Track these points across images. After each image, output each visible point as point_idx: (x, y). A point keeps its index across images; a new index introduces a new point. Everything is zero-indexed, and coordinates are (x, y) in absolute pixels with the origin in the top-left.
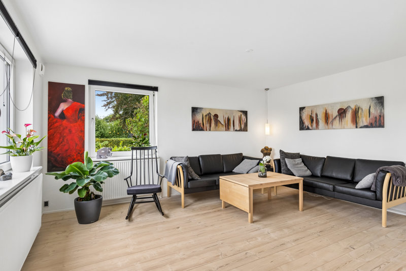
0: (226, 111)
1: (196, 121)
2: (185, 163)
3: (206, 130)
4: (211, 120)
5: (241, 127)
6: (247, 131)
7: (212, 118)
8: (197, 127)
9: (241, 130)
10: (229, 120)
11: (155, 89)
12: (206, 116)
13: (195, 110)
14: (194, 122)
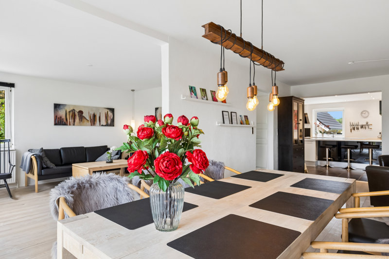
0: (92, 108)
1: (58, 116)
2: (40, 154)
3: (70, 125)
4: (75, 115)
5: (107, 122)
6: (114, 126)
7: (77, 114)
8: (59, 122)
9: (107, 125)
10: (94, 116)
11: (12, 85)
12: (70, 112)
13: (57, 106)
14: (56, 117)
